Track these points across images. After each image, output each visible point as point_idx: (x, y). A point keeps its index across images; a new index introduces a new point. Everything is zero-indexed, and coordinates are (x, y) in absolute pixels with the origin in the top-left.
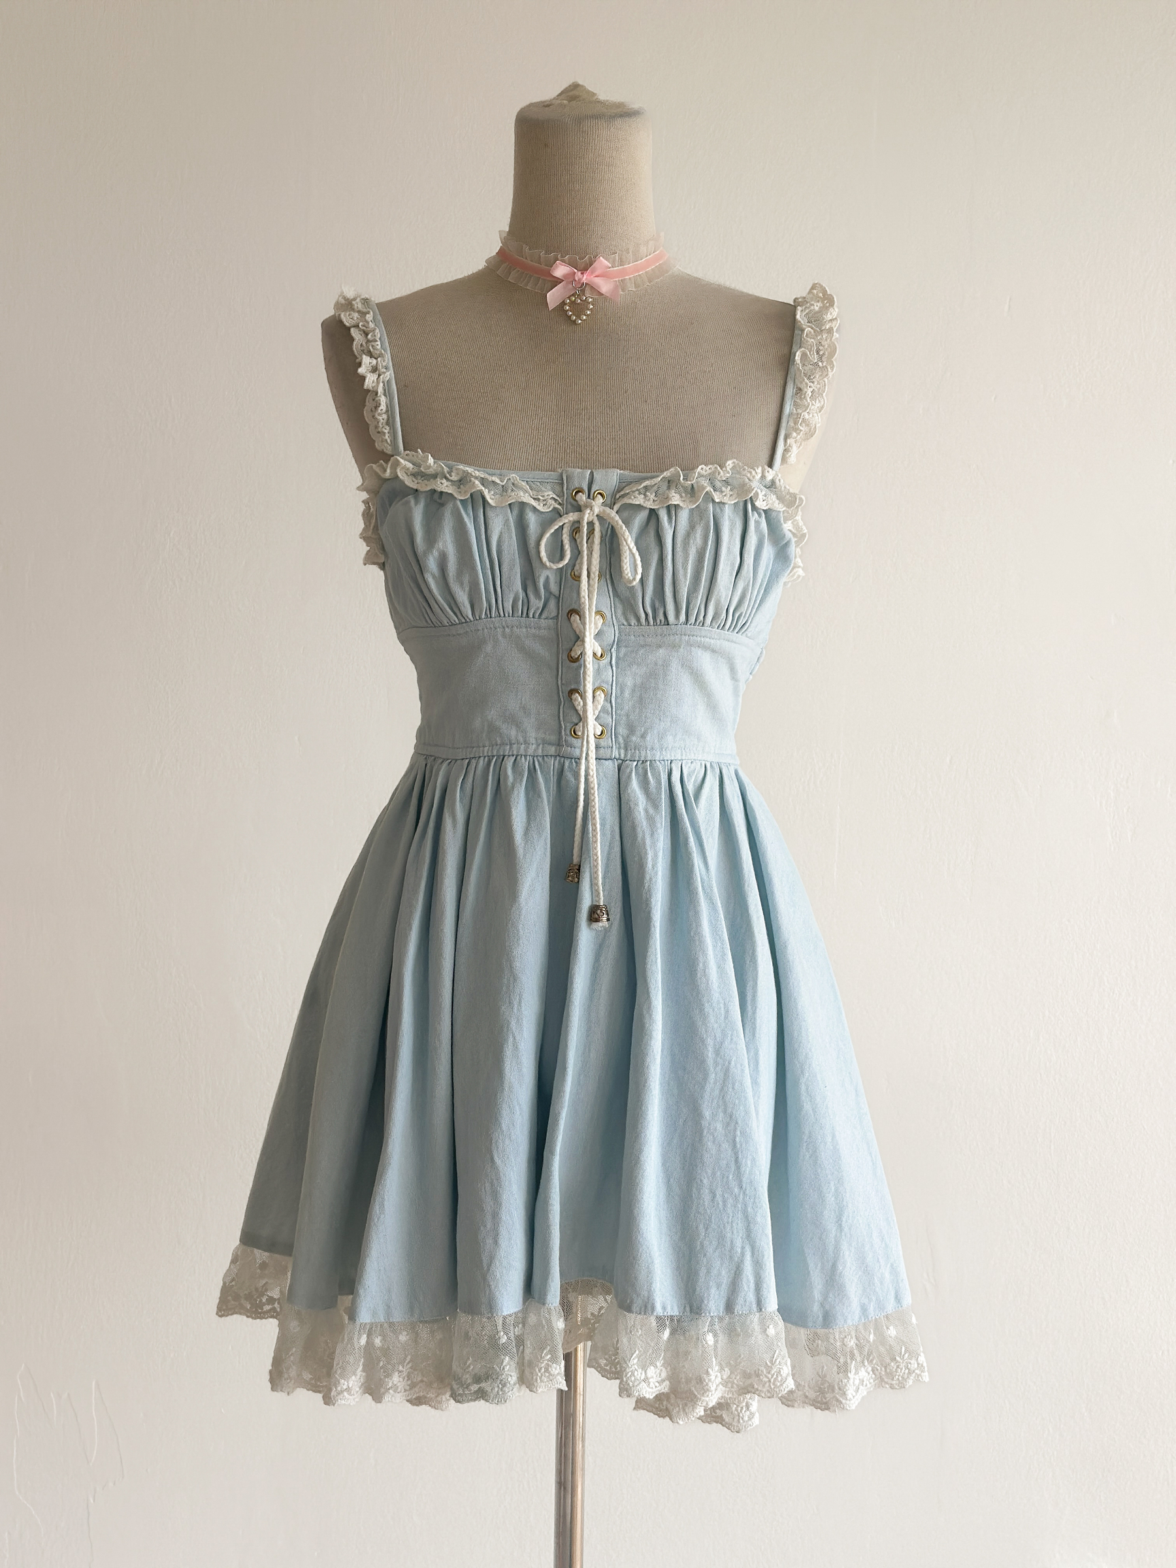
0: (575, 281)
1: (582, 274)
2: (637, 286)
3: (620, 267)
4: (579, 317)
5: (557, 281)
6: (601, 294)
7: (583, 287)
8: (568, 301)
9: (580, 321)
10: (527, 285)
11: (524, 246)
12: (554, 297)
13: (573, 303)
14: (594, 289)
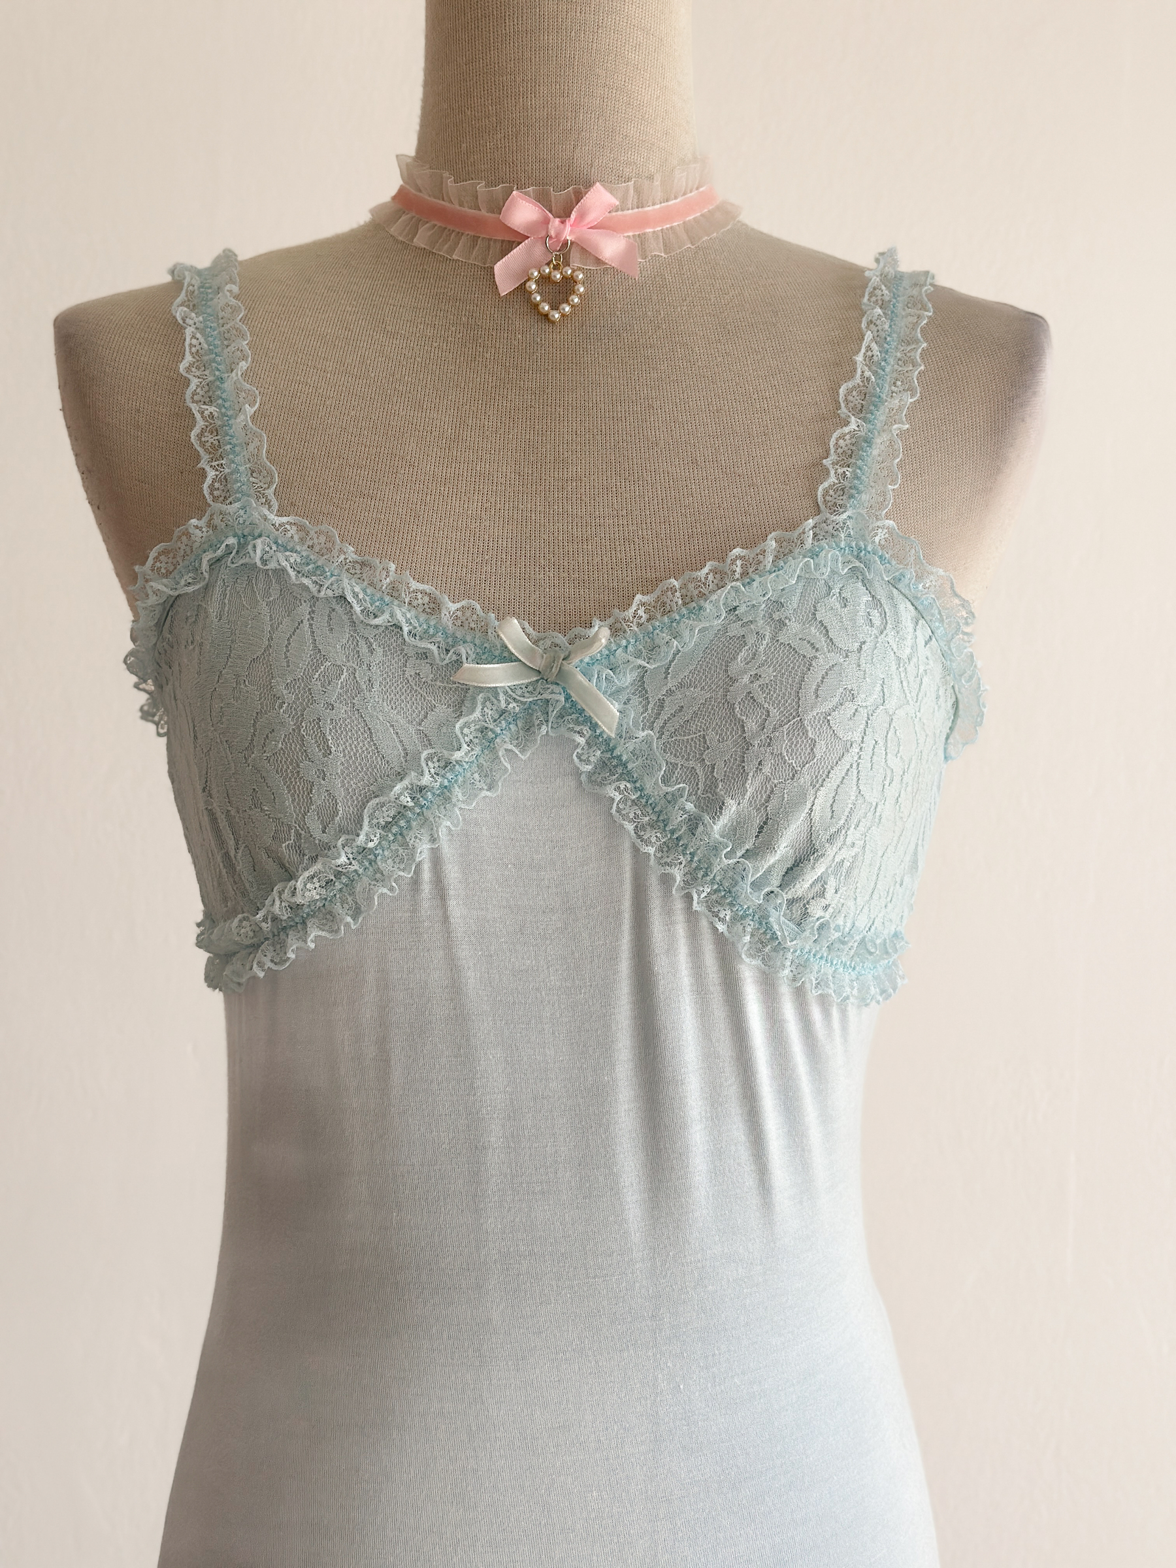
0: (551, 238)
1: (563, 222)
2: (667, 248)
3: (636, 210)
4: (555, 307)
5: (512, 239)
6: (599, 261)
7: (564, 252)
8: (536, 274)
9: (557, 316)
10: (452, 250)
11: (446, 174)
12: (505, 271)
13: (544, 280)
14: (586, 252)
